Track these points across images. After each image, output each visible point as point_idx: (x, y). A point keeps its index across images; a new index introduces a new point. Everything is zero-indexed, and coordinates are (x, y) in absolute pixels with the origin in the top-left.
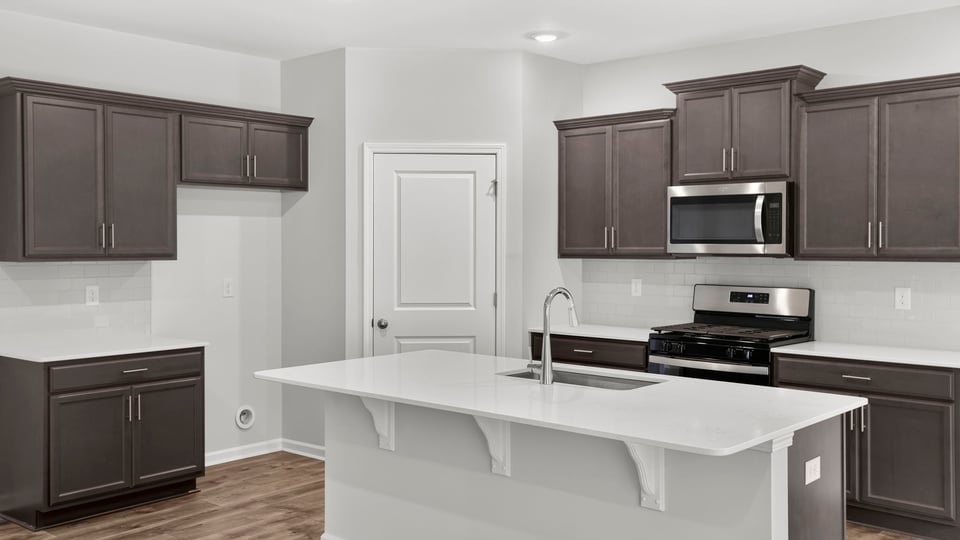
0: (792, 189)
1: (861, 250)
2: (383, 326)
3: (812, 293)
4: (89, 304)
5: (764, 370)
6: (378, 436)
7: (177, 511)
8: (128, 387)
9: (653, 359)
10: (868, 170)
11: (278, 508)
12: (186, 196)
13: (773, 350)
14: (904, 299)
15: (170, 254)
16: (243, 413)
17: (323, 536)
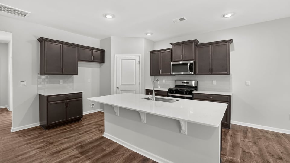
0: (195, 62)
1: (208, 73)
2: (118, 88)
3: (197, 81)
4: (60, 84)
5: (191, 96)
6: (115, 113)
7: (76, 125)
8: (66, 101)
9: (169, 94)
10: (209, 58)
11: (96, 124)
12: (80, 64)
13: (193, 92)
14: (214, 82)
15: (77, 74)
16: (92, 104)
17: (104, 133)
